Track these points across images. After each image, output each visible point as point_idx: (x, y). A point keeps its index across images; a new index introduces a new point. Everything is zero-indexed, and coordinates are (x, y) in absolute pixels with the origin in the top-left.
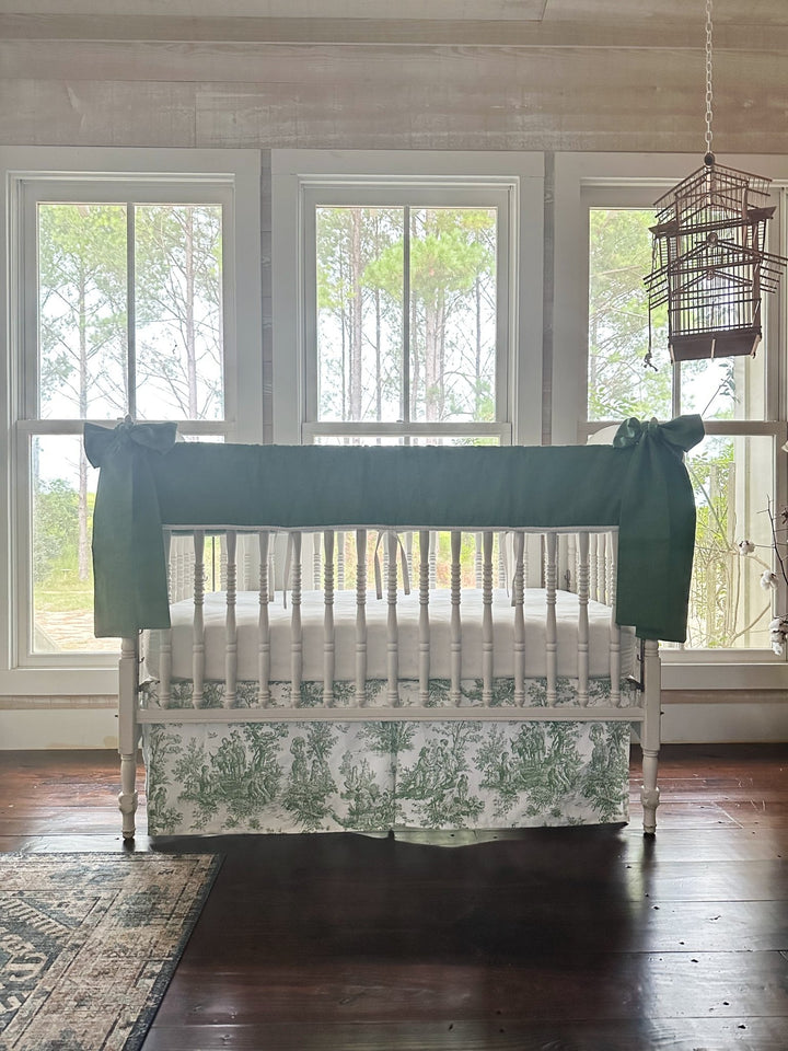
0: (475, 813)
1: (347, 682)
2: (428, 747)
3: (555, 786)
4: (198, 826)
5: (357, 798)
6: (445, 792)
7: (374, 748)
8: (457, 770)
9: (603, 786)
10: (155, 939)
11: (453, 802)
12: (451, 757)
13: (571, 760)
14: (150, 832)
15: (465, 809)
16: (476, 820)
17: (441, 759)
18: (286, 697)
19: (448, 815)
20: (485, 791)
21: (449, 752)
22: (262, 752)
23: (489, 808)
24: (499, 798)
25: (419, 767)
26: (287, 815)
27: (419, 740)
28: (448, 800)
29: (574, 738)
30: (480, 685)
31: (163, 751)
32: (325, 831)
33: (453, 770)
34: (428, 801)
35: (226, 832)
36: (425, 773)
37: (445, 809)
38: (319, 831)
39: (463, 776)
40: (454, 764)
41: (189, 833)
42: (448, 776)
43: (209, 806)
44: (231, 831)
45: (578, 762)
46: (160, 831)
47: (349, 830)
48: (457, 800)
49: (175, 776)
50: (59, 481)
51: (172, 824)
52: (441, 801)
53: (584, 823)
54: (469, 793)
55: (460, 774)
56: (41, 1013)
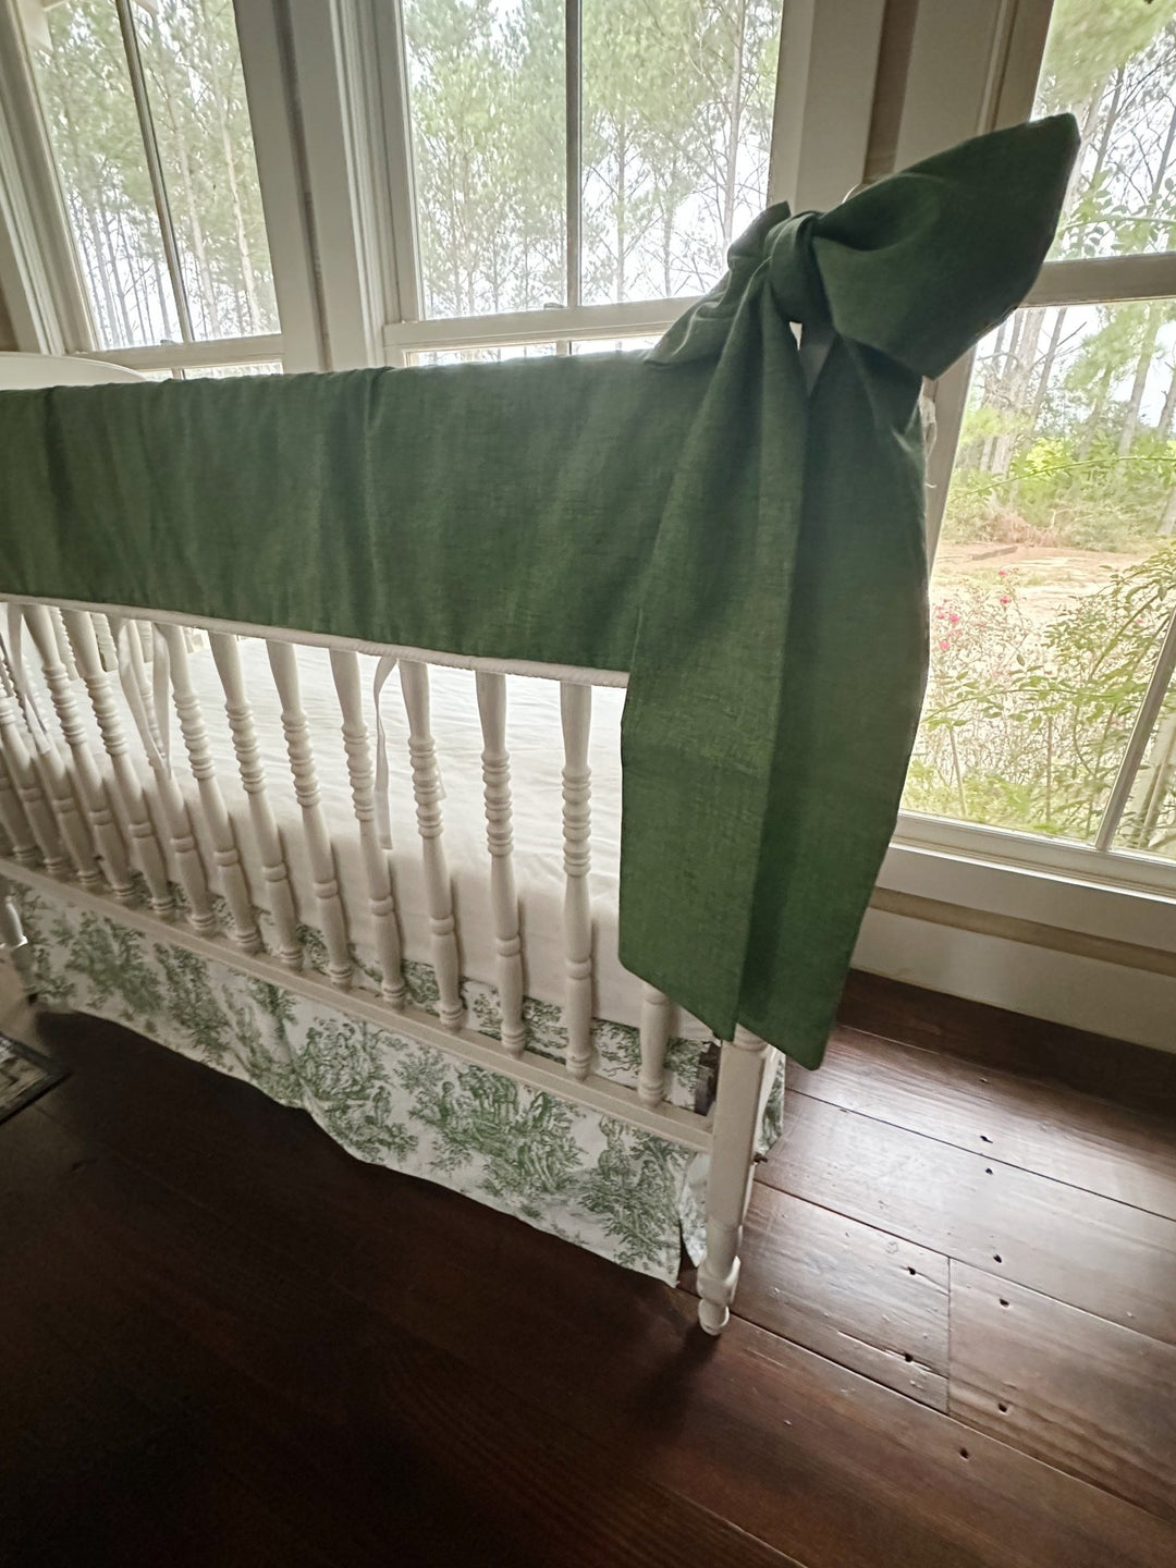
0: (401, 1148)
2: (319, 1029)
3: (528, 1173)
4: (93, 1005)
5: (253, 1050)
6: (350, 1102)
7: (252, 996)
8: (371, 1077)
9: (628, 1207)
11: (362, 1121)
12: (362, 1054)
13: (562, 1147)
15: (385, 1136)
16: (402, 1158)
17: (343, 1052)
19: (354, 1138)
20: (418, 1124)
21: (359, 1047)
22: (126, 946)
23: (425, 1150)
24: (441, 1142)
25: (308, 1052)
26: (184, 1031)
27: (303, 1014)
28: (355, 1115)
29: (571, 1114)
32: (224, 1071)
33: (365, 1074)
34: (327, 1105)
35: (124, 1022)
36: (318, 1065)
37: (350, 1127)
38: (218, 1068)
39: (381, 1088)
40: (366, 1067)
41: (88, 1011)
42: (355, 1082)
43: (103, 986)
44: (129, 1025)
45: (572, 1157)
47: (254, 1083)
48: (370, 1120)
49: (55, 939)
51: (64, 995)
52: (344, 1112)
53: (584, 1246)
54: (392, 1114)
55: (377, 1083)
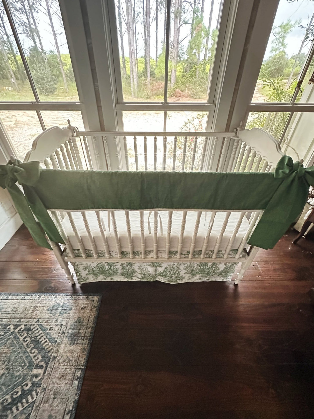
0: (182, 279)
1: (139, 251)
2: (168, 266)
3: (209, 274)
4: (94, 280)
5: (144, 275)
6: (173, 276)
7: (149, 265)
10: (79, 354)
11: (175, 278)
12: (175, 267)
13: (216, 269)
14: (79, 283)
15: (179, 279)
16: (182, 281)
17: (172, 268)
18: (116, 255)
19: (173, 281)
20: (186, 274)
22: (111, 266)
23: (186, 278)
24: (190, 276)
25: (164, 271)
26: (122, 277)
27: (165, 265)
28: (173, 278)
29: (219, 264)
30: (188, 252)
31: (77, 265)
32: (134, 280)
33: (176, 271)
34: (167, 278)
35: (103, 280)
36: (166, 272)
37: (172, 280)
38: (132, 281)
40: (176, 269)
41: (92, 281)
42: (174, 272)
43: (97, 275)
44: (105, 280)
45: (218, 270)
46: (82, 283)
47: (142, 280)
49: (83, 270)
50: (51, 51)
51: (86, 281)
52: (171, 278)
54: (181, 275)
55: (178, 271)
56: (43, 403)
